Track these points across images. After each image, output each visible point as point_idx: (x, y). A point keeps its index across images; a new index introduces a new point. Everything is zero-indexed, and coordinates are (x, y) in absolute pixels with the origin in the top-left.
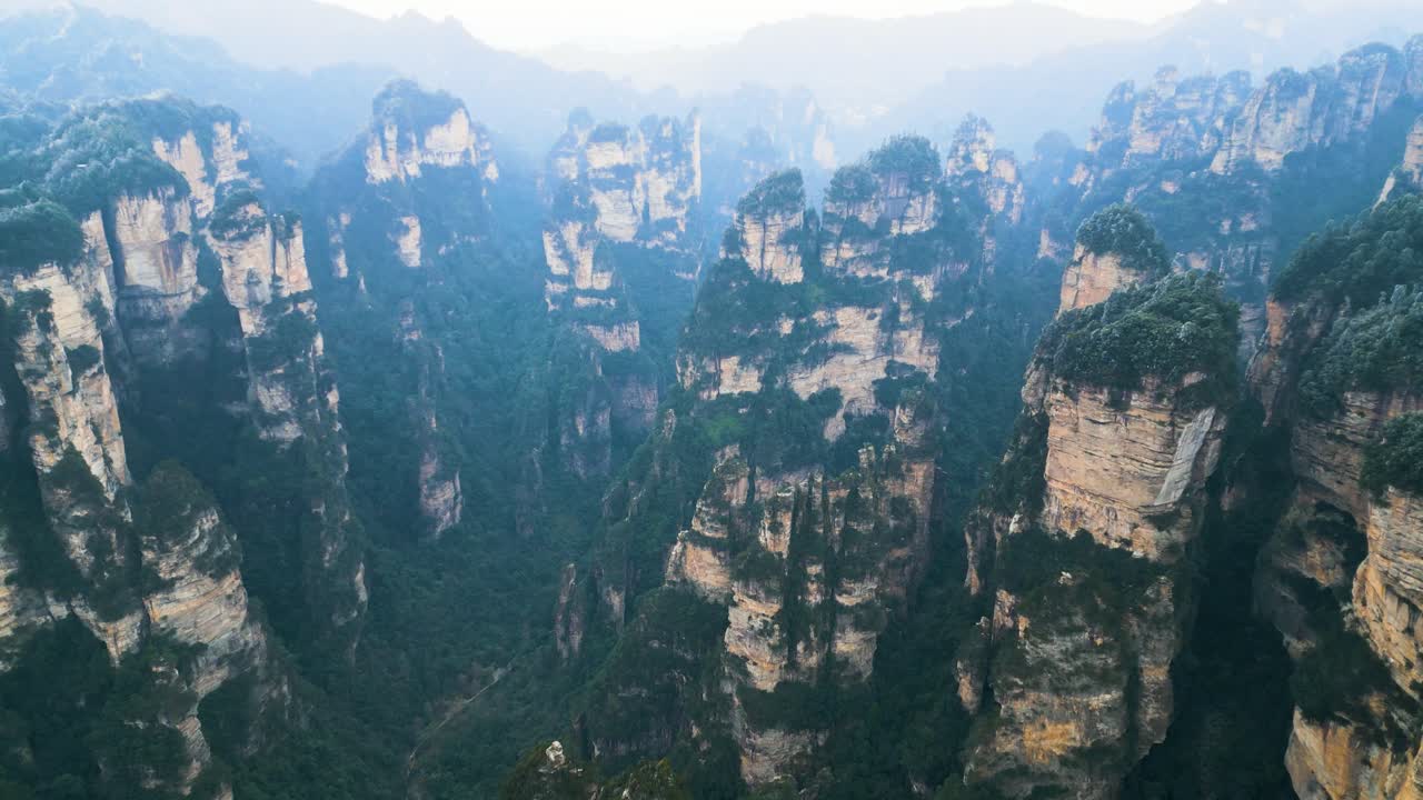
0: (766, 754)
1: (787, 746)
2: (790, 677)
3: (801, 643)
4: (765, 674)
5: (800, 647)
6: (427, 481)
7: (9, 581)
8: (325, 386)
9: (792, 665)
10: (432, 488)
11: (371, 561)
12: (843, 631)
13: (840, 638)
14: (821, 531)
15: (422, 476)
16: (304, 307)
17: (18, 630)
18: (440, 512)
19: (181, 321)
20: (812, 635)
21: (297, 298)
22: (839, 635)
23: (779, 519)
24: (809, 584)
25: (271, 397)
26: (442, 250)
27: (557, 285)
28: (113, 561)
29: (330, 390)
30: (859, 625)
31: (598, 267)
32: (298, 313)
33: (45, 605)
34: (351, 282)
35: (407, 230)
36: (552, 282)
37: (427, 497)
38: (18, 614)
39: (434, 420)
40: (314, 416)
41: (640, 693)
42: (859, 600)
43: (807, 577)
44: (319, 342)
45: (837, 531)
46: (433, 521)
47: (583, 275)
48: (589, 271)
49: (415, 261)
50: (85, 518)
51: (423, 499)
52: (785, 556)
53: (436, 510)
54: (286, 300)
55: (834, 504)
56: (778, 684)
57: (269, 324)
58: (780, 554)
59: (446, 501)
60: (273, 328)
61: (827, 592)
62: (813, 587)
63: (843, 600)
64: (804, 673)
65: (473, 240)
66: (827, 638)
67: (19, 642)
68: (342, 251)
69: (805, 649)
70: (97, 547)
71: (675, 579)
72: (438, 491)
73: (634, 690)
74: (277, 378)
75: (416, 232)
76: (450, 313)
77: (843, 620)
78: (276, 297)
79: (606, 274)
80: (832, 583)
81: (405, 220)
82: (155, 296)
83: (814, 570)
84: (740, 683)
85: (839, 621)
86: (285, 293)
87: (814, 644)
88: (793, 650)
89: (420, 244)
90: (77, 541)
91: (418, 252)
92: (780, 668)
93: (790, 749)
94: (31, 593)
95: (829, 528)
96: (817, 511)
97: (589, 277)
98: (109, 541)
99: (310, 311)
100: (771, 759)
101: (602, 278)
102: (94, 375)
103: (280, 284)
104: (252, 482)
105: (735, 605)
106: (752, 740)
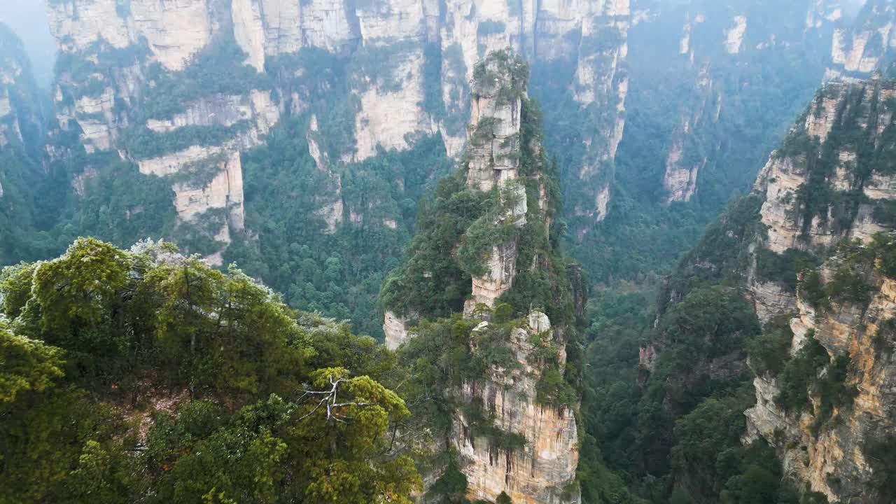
0: (763, 303)
1: (783, 303)
2: (801, 247)
3: (816, 217)
4: (780, 241)
5: (815, 222)
6: (671, 165)
7: (418, 104)
8: (619, 77)
9: (805, 237)
10: (673, 170)
11: (615, 193)
12: (861, 220)
13: (858, 227)
14: (864, 125)
15: (669, 160)
16: (620, 25)
17: (417, 131)
18: (674, 189)
19: (563, 37)
20: (829, 214)
21: (617, 18)
22: (857, 223)
23: (824, 105)
24: (838, 169)
25: (585, 74)
26: (760, 46)
27: (833, 71)
28: (458, 106)
29: (622, 81)
30: (877, 217)
31: (868, 53)
32: (616, 28)
33: (430, 124)
34: (687, 56)
35: (735, 25)
36: (830, 69)
37: (670, 175)
38: (419, 123)
39: (687, 124)
40: (603, 89)
41: (711, 267)
42: (886, 196)
43: (837, 162)
44: (624, 50)
45: (881, 129)
46: (668, 193)
47: (852, 59)
48: (860, 56)
49: (735, 49)
50: (452, 78)
51: (666, 176)
52: (822, 141)
53: (673, 186)
54: (610, 17)
55: (884, 102)
56: (789, 249)
57: (595, 27)
58: (817, 138)
59: (681, 182)
60: (596, 31)
61: (856, 182)
62: (841, 172)
63: (870, 193)
64: (814, 247)
65: (788, 44)
66: (845, 225)
67: (416, 138)
68: (688, 36)
69: (819, 225)
70: (454, 96)
71: (760, 189)
72: (677, 173)
73: (707, 265)
74: (589, 61)
75: (742, 27)
76: (746, 84)
77: (864, 210)
78: (604, 13)
79: (873, 59)
80: (862, 175)
81: (737, 19)
82: (555, 20)
83: (845, 156)
84: (760, 244)
85: (860, 211)
86: (611, 13)
87: (829, 223)
88: (807, 223)
89: (743, 37)
90: (447, 89)
91: (739, 43)
92: (794, 236)
93: (786, 307)
94: (426, 115)
95: (873, 126)
96: (864, 107)
97: (858, 60)
98: (458, 93)
99: (623, 29)
100: (767, 310)
101: (868, 62)
102: (500, 39)
103: (609, 6)
104: (561, 123)
105: (773, 181)
106: (755, 288)
